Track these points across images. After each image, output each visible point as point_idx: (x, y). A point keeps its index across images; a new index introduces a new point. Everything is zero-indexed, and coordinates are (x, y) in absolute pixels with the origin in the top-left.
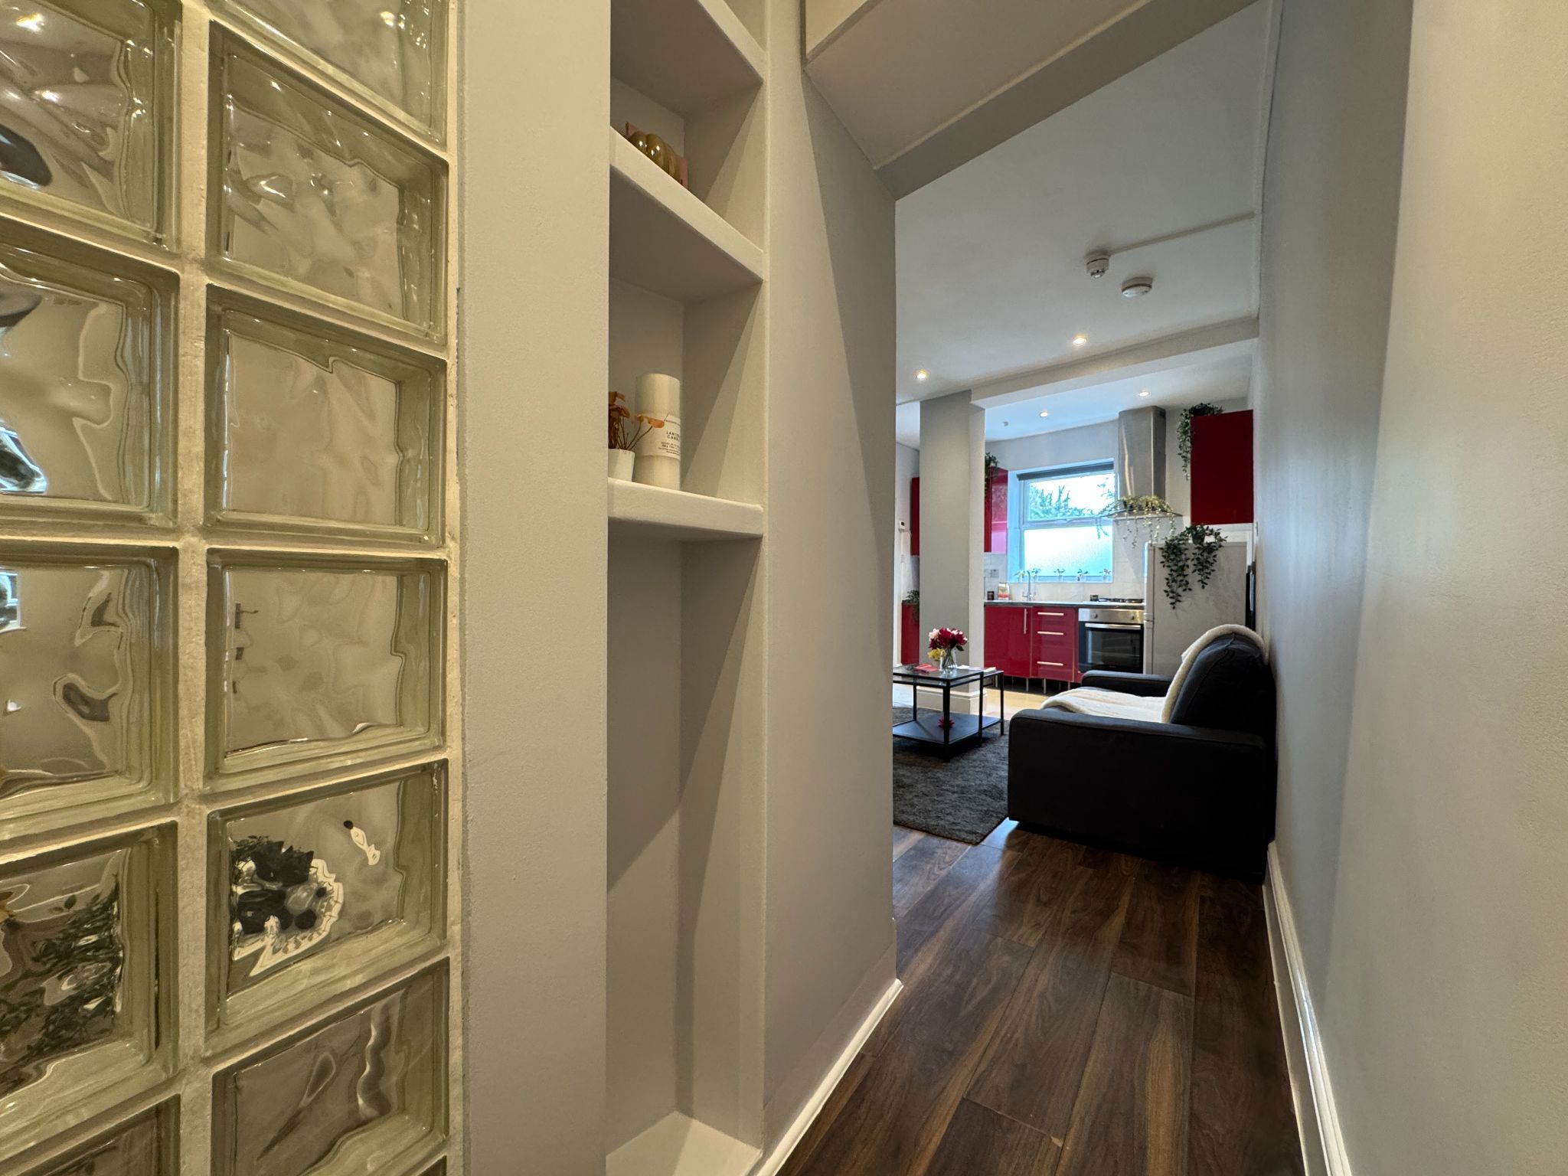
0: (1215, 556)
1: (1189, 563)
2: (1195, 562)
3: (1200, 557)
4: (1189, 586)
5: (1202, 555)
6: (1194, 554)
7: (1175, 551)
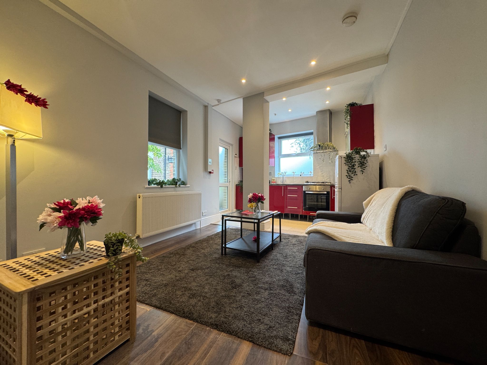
0: (367, 160)
1: (356, 163)
2: (359, 163)
3: (361, 160)
4: (356, 173)
5: (362, 160)
6: (358, 159)
7: (350, 158)
